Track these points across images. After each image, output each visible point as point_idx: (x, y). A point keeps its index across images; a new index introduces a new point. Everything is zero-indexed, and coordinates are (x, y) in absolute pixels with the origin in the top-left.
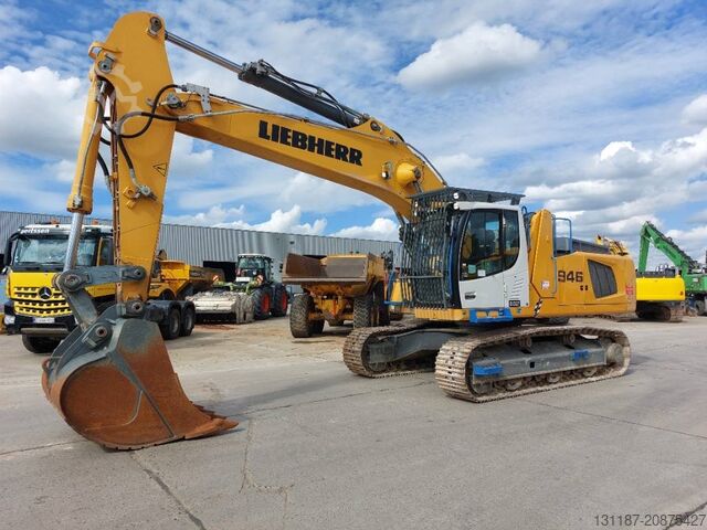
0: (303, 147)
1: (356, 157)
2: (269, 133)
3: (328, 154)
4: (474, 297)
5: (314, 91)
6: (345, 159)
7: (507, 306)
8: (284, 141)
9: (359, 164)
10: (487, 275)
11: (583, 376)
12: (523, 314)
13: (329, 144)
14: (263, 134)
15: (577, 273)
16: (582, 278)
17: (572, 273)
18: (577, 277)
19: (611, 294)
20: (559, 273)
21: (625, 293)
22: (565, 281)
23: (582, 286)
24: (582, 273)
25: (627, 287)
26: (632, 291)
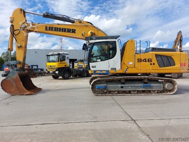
0: (57, 31)
1: (74, 31)
2: (48, 29)
3: (65, 31)
4: (96, 67)
5: (62, 16)
6: (70, 32)
7: (110, 69)
8: (52, 30)
9: (75, 33)
10: (101, 61)
11: (150, 93)
12: (117, 72)
13: (65, 29)
14: (46, 29)
15: (148, 59)
16: (151, 61)
17: (146, 59)
18: (148, 60)
19: (171, 66)
20: (138, 59)
21: (179, 66)
22: (141, 62)
23: (151, 64)
24: (151, 59)
25: (181, 63)
26: (185, 65)
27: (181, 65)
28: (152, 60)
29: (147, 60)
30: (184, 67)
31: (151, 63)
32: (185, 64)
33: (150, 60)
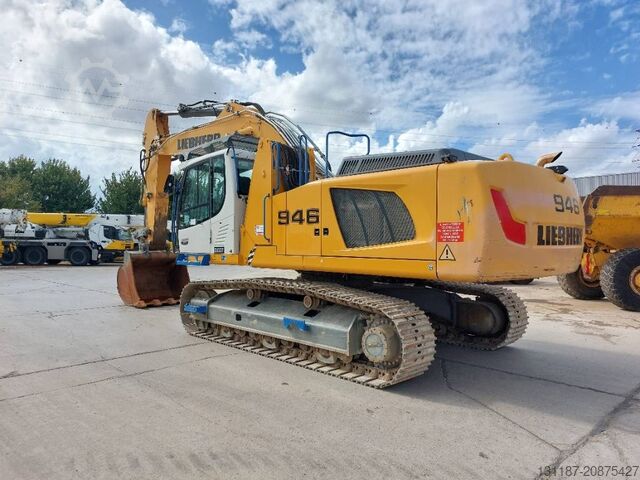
7: (212, 251)
10: (196, 224)
12: (227, 261)
15: (308, 212)
16: (317, 217)
17: (301, 212)
18: (308, 217)
19: (394, 240)
20: (280, 213)
21: (432, 239)
22: (288, 223)
23: (317, 232)
24: (317, 211)
25: (438, 226)
26: (461, 234)
27: (439, 238)
28: (319, 214)
29: (305, 216)
30: (454, 246)
31: (317, 226)
32: (462, 226)
33: (313, 216)
